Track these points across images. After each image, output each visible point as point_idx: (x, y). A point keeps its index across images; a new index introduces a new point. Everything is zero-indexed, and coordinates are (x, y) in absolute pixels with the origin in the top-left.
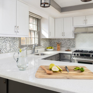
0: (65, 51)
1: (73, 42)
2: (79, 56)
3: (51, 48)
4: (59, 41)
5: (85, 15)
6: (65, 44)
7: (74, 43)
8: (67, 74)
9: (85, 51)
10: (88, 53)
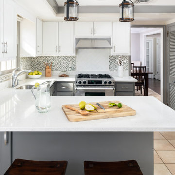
0: (59, 76)
1: (72, 62)
2: (87, 83)
3: (38, 74)
4: (48, 61)
5: (92, 21)
6: (58, 65)
7: (74, 63)
8: (105, 112)
9: (92, 75)
10: (98, 79)
